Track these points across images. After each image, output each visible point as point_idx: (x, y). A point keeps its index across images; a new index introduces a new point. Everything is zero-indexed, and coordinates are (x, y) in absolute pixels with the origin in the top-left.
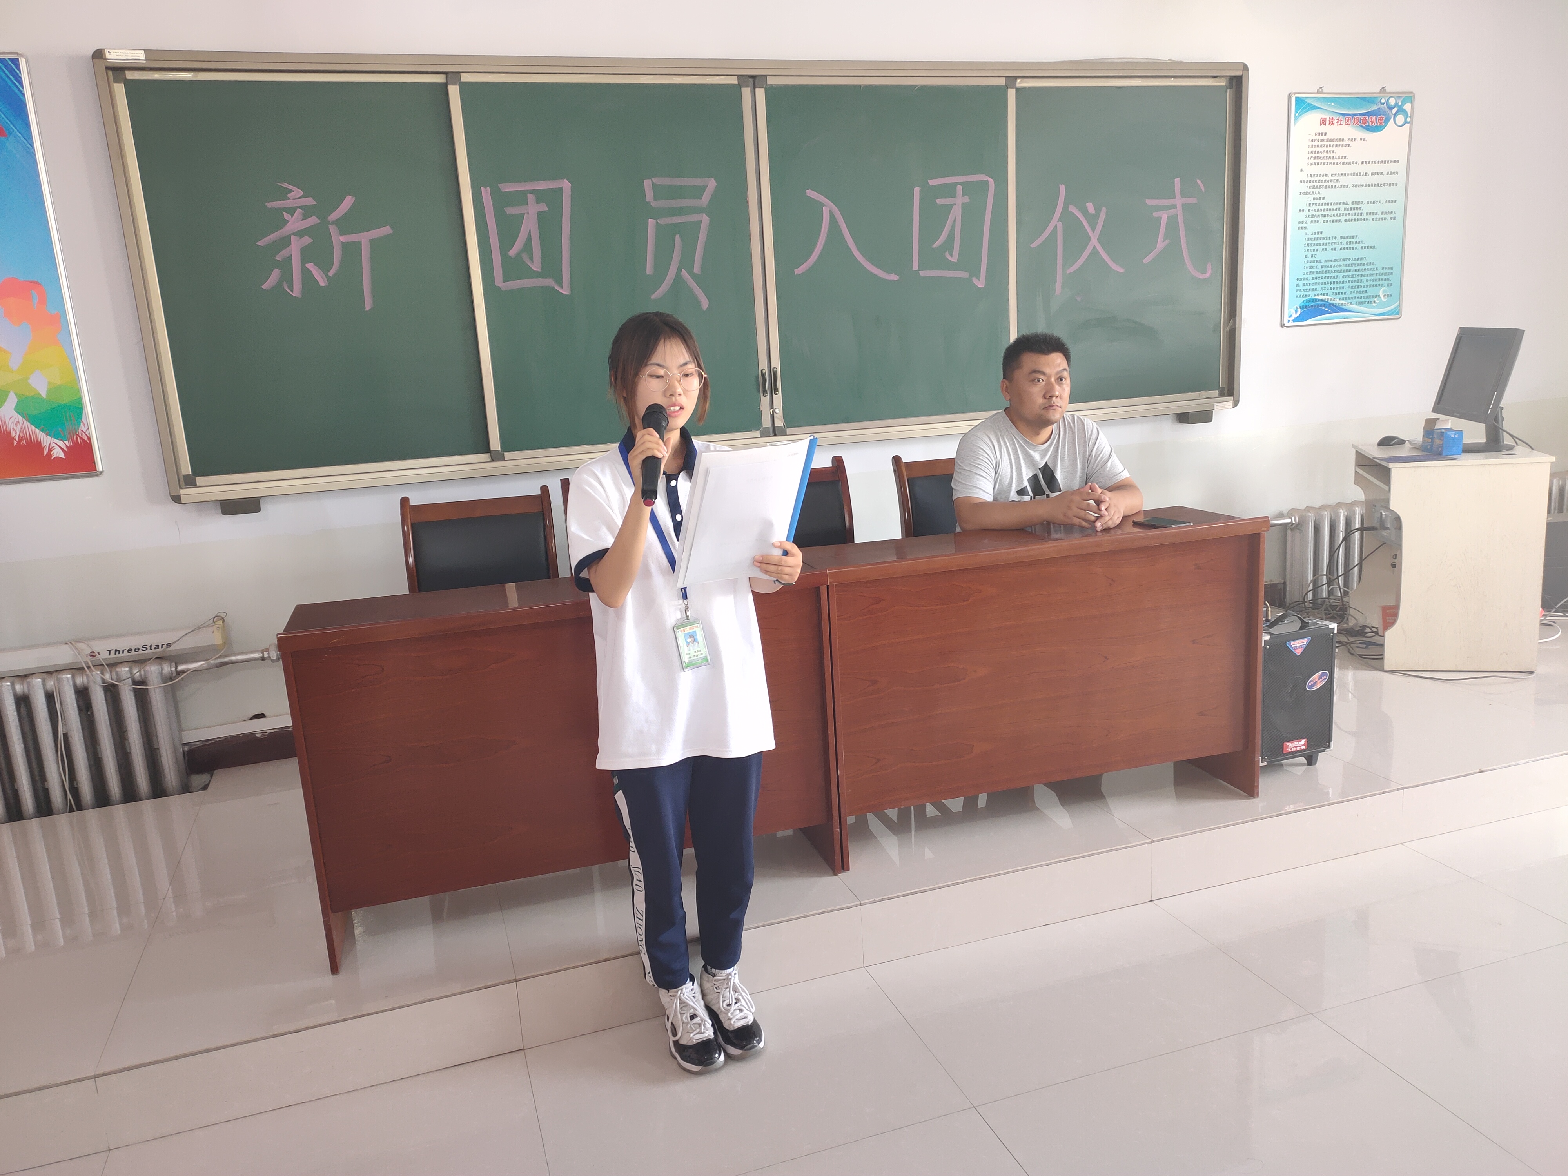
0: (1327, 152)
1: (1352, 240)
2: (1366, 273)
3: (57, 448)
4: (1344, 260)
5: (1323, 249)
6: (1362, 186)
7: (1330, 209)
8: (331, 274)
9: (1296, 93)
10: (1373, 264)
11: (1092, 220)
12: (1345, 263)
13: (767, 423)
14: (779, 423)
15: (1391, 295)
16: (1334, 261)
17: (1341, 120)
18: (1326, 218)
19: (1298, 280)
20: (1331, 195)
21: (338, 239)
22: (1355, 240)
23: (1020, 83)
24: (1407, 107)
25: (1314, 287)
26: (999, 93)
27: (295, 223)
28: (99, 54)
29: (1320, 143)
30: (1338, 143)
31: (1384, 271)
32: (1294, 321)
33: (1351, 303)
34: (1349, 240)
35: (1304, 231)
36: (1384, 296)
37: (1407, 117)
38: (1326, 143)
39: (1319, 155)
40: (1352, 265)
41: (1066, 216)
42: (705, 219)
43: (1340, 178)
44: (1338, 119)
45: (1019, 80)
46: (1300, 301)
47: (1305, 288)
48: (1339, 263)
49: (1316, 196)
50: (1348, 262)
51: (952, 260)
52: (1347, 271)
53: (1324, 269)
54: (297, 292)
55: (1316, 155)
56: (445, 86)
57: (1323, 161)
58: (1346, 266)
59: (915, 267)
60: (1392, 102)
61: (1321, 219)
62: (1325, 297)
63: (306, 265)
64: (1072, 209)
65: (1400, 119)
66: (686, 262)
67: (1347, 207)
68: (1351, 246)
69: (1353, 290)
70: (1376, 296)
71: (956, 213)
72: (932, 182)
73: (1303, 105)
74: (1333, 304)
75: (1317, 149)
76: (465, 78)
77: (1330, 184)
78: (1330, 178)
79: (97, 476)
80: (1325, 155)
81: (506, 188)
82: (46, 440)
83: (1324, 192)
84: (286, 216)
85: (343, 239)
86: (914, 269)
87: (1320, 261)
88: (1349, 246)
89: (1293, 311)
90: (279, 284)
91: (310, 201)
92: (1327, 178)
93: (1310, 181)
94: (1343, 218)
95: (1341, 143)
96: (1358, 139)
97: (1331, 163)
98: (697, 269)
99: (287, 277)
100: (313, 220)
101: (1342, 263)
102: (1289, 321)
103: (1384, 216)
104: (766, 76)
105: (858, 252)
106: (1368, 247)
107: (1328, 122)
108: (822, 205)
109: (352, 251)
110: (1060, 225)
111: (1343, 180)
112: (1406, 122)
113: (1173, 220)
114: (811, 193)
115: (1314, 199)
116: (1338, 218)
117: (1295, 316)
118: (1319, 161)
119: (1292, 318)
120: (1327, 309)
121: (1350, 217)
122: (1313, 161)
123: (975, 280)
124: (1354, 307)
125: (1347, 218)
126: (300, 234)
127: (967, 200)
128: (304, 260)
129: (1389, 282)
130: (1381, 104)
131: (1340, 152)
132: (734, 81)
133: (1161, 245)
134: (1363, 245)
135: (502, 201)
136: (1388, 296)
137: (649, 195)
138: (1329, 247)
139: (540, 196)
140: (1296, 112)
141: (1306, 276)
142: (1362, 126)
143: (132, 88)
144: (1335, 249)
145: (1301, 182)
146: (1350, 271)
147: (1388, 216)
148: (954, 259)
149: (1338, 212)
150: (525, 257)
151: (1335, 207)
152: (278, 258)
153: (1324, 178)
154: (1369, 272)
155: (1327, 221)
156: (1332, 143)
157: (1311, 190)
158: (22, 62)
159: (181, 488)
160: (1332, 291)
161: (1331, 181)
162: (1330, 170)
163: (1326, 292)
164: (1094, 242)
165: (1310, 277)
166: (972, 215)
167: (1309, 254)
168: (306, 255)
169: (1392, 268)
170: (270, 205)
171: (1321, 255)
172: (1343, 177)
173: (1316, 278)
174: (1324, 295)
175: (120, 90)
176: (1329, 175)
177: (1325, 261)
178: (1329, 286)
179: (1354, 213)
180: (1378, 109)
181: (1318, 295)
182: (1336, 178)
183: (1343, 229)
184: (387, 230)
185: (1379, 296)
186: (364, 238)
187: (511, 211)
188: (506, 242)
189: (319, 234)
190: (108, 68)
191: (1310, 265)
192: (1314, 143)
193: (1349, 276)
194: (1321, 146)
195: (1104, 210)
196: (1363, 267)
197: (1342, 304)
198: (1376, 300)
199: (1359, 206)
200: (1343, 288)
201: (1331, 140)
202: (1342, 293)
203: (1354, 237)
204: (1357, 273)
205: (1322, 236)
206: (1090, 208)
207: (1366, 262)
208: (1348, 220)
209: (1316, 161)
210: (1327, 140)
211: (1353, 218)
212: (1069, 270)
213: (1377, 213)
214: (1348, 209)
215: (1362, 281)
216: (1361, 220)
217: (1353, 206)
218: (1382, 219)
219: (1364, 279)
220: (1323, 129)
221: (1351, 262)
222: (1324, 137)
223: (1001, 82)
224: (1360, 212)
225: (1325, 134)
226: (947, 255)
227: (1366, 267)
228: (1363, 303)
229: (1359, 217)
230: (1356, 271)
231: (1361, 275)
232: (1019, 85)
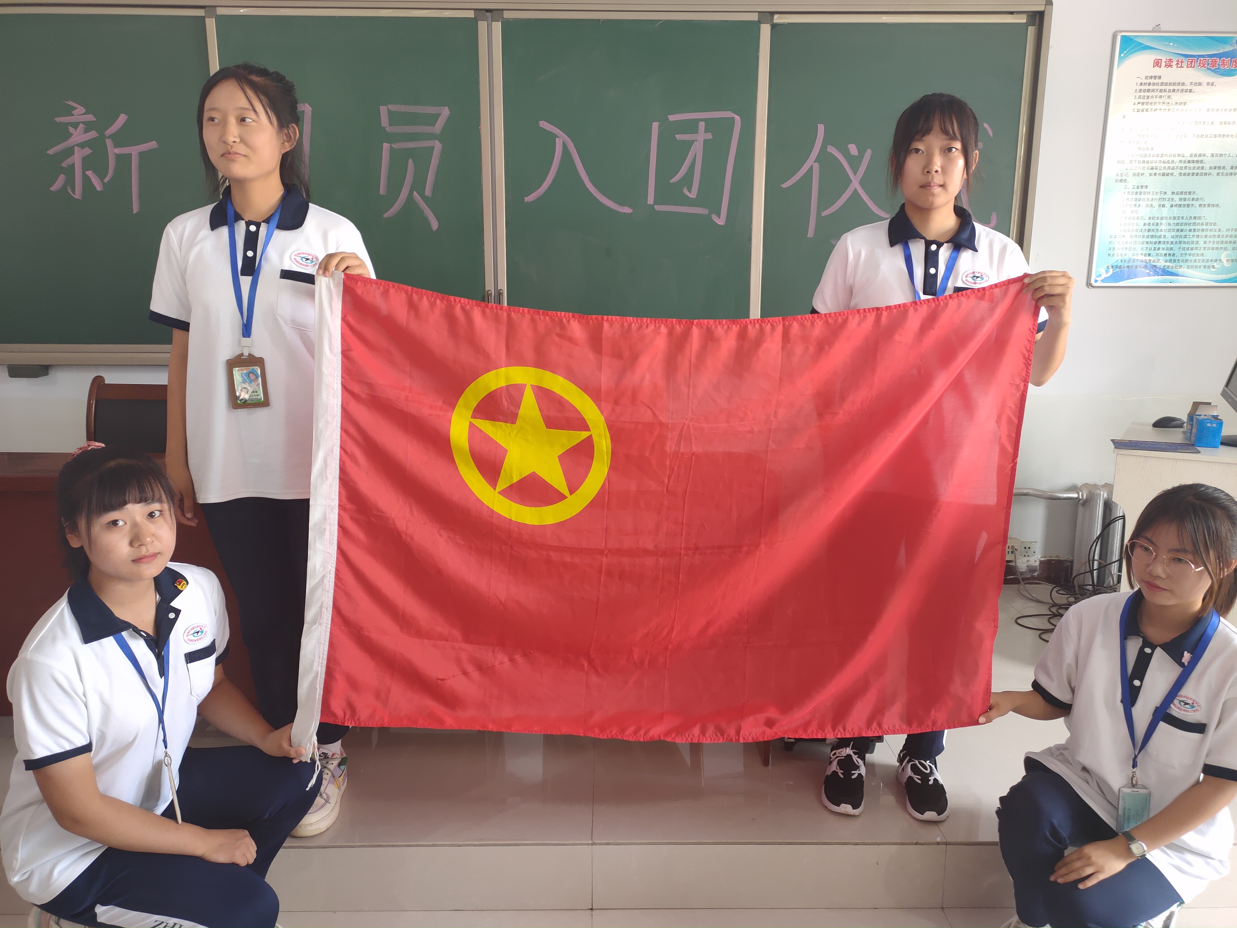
0: (1161, 97)
1: (1187, 196)
2: (1204, 234)
4: (1175, 218)
5: (1147, 206)
6: (1207, 136)
7: (1160, 162)
8: (106, 180)
9: (1121, 31)
10: (1215, 224)
11: (855, 163)
12: (1176, 221)
15: (1235, 260)
16: (1162, 218)
17: (1182, 62)
18: (1154, 171)
19: (1111, 237)
21: (113, 151)
22: (1191, 196)
23: (777, 18)
25: (1133, 246)
26: (752, 29)
27: (78, 136)
29: (1151, 87)
30: (1176, 88)
31: (1230, 233)
32: (1103, 281)
33: (1181, 266)
34: (1183, 196)
35: (1123, 184)
36: (1228, 261)
38: (1160, 88)
39: (1150, 101)
40: (1186, 224)
41: (824, 158)
42: (438, 146)
44: (1178, 61)
45: (774, 16)
47: (1120, 246)
48: (1168, 221)
50: (1180, 221)
51: (691, 196)
52: (1177, 230)
53: (1147, 227)
54: (78, 195)
55: (1145, 101)
56: (203, 18)
57: (1154, 107)
58: (1178, 224)
59: (651, 200)
61: (1147, 172)
62: (1147, 258)
63: (86, 172)
64: (831, 149)
66: (419, 185)
67: (1183, 159)
68: (1187, 203)
69: (1183, 252)
70: (1216, 261)
71: (697, 149)
72: (672, 118)
73: (1131, 45)
74: (1156, 266)
75: (1147, 94)
76: (221, 11)
77: (1162, 133)
80: (1158, 100)
84: (71, 129)
85: (117, 151)
86: (649, 203)
87: (1142, 218)
88: (1182, 203)
89: (1102, 270)
90: (64, 187)
91: (91, 118)
94: (1176, 172)
95: (1181, 87)
96: (1204, 84)
97: (1164, 110)
98: (428, 192)
99: (70, 181)
100: (93, 134)
101: (1172, 221)
102: (1096, 281)
103: (1233, 171)
104: (503, 10)
105: (591, 184)
106: (1209, 205)
107: (1163, 64)
108: (555, 136)
109: (124, 161)
110: (816, 166)
114: (544, 125)
116: (1170, 171)
117: (1104, 275)
118: (1149, 107)
119: (1102, 278)
121: (1187, 171)
122: (1140, 107)
123: (714, 218)
124: (1184, 270)
125: (1183, 171)
126: (82, 145)
127: (709, 136)
128: (85, 168)
129: (1235, 246)
132: (471, 14)
134: (1203, 203)
136: (1232, 261)
137: (385, 121)
138: (1156, 203)
140: (1120, 53)
141: (1122, 233)
142: (1210, 69)
144: (1164, 206)
146: (1182, 230)
148: (693, 195)
149: (1171, 165)
152: (64, 165)
154: (1209, 233)
155: (1155, 174)
156: (1168, 88)
160: (1157, 252)
163: (1148, 252)
164: (855, 184)
165: (1128, 235)
166: (715, 152)
168: (87, 163)
170: (58, 120)
171: (1144, 211)
173: (1136, 236)
174: (1145, 255)
178: (1153, 246)
179: (1193, 166)
180: (1232, 51)
181: (1137, 255)
183: (1177, 183)
184: (153, 145)
185: (1220, 260)
186: (134, 151)
189: (97, 146)
191: (1128, 221)
192: (1143, 87)
193: (1181, 236)
194: (1153, 91)
195: (869, 153)
196: (1201, 227)
197: (1168, 267)
198: (1215, 264)
199: (1200, 159)
200: (1171, 249)
201: (1166, 84)
202: (1170, 254)
203: (1190, 193)
204: (1192, 233)
205: (1147, 190)
206: (853, 149)
207: (1205, 222)
208: (1185, 174)
209: (1145, 107)
210: (1162, 84)
211: (1191, 171)
212: (825, 213)
213: (1224, 168)
214: (1185, 162)
215: (1197, 242)
216: (1201, 174)
217: (1191, 159)
218: (1231, 174)
219: (1201, 241)
220: (1157, 71)
221: (1184, 221)
222: (1157, 81)
223: (755, 17)
224: (1201, 165)
225: (1160, 77)
226: (686, 191)
227: (1204, 227)
228: (1196, 267)
229: (1199, 171)
230: (1190, 230)
231: (1198, 236)
232: (775, 21)
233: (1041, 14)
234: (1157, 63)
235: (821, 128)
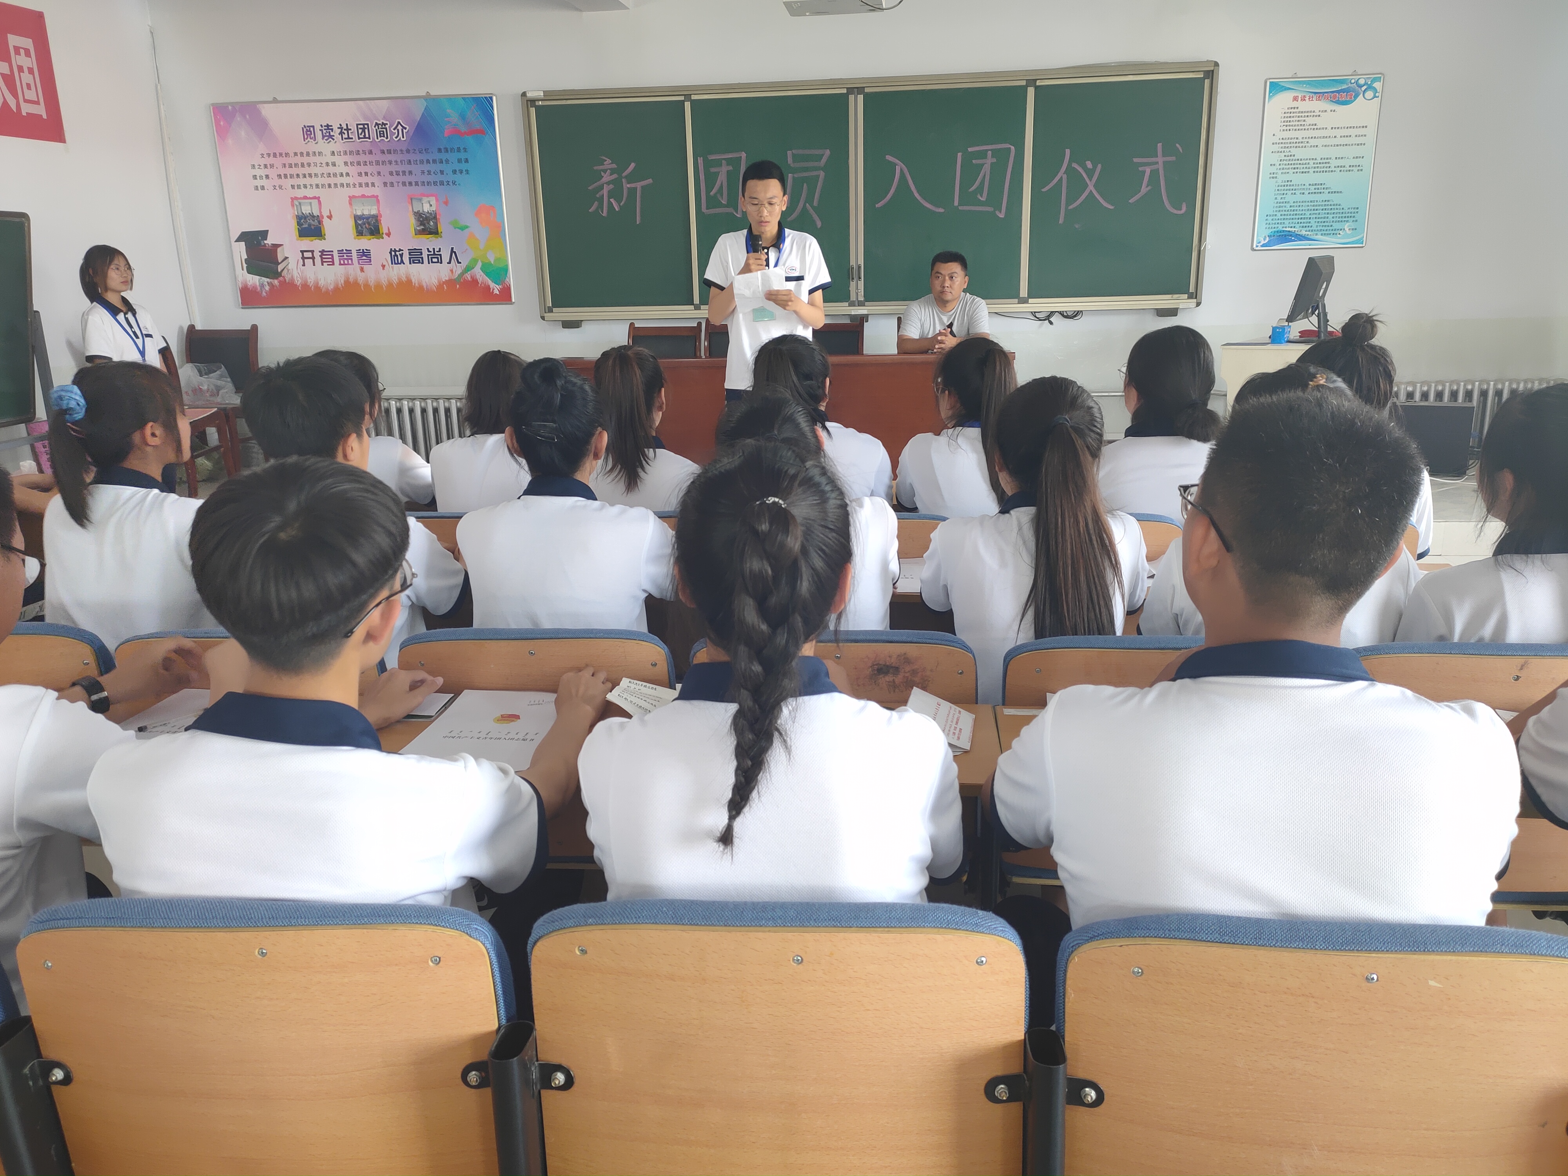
0: (1299, 121)
1: (1319, 187)
2: (1333, 211)
3: (496, 289)
4: (1311, 202)
5: (1292, 194)
6: (1331, 146)
7: (1300, 164)
8: (621, 204)
9: (1270, 79)
10: (1339, 205)
11: (1090, 173)
12: (1312, 204)
13: (853, 297)
14: (861, 298)
15: (1356, 229)
16: (1303, 202)
17: (1312, 97)
18: (1296, 170)
19: (1267, 216)
20: (1299, 153)
21: (626, 186)
22: (1323, 186)
23: (1039, 82)
24: (1377, 85)
25: (1283, 221)
26: (1022, 90)
27: (606, 178)
28: (524, 94)
29: (1292, 115)
30: (1309, 114)
31: (1350, 211)
32: (1262, 246)
33: (1317, 234)
34: (1317, 187)
35: (1275, 179)
36: (1349, 229)
37: (1377, 92)
38: (1298, 115)
39: (1291, 124)
40: (1319, 205)
41: (1070, 171)
42: (822, 174)
43: (1310, 140)
44: (1310, 96)
45: (1038, 81)
46: (1268, 232)
47: (1274, 222)
48: (1307, 204)
49: (1287, 154)
50: (1315, 203)
52: (1314, 210)
53: (1292, 209)
54: (605, 214)
55: (1288, 124)
56: (683, 102)
57: (1294, 128)
58: (1314, 206)
59: (956, 203)
60: (1362, 82)
61: (1291, 171)
62: (1293, 229)
63: (611, 200)
64: (1075, 165)
65: (1369, 94)
66: (810, 199)
67: (1316, 161)
68: (1319, 191)
69: (1319, 224)
70: (1341, 230)
71: (987, 168)
72: (970, 150)
73: (1276, 87)
74: (1299, 235)
75: (1289, 119)
76: (694, 97)
77: (1301, 145)
78: (1301, 140)
79: (511, 304)
80: (1297, 123)
81: (712, 157)
82: (492, 285)
83: (1294, 151)
84: (602, 174)
85: (628, 186)
86: (955, 205)
87: (1288, 202)
88: (1316, 191)
89: (1261, 239)
90: (597, 209)
91: (614, 166)
92: (1298, 141)
93: (1282, 143)
94: (1311, 170)
95: (1312, 114)
96: (1329, 111)
97: (1301, 129)
98: (815, 203)
99: (601, 206)
100: (615, 176)
101: (1310, 204)
102: (1257, 246)
103: (1351, 168)
104: (864, 87)
105: (918, 195)
106: (1335, 192)
107: (1300, 99)
108: (896, 165)
109: (632, 192)
110: (1065, 176)
111: (1313, 142)
112: (1375, 97)
113: (1155, 174)
114: (889, 158)
115: (1285, 156)
116: (1307, 170)
117: (1263, 242)
118: (1291, 128)
119: (1261, 244)
120: (1293, 238)
121: (1319, 170)
122: (1285, 128)
123: (997, 213)
124: (1319, 237)
125: (1316, 170)
126: (608, 183)
127: (994, 160)
128: (609, 198)
129: (1354, 219)
130: (1351, 84)
131: (1310, 120)
132: (845, 91)
133: (1144, 189)
134: (1331, 191)
135: (708, 164)
136: (1353, 229)
137: (790, 160)
138: (1298, 192)
139: (729, 161)
140: (1270, 92)
141: (1275, 213)
142: (1332, 101)
143: (538, 109)
144: (1303, 193)
145: (1273, 144)
146: (1317, 210)
147: (1356, 169)
148: (983, 199)
149: (1308, 166)
150: (719, 196)
151: (1304, 162)
152: (598, 196)
153: (1295, 140)
154: (1336, 211)
155: (1297, 172)
156: (1303, 115)
157: (1283, 150)
158: (494, 98)
159: (545, 312)
160: (1300, 225)
161: (1302, 142)
162: (1300, 134)
163: (1293, 225)
164: (1091, 187)
165: (1279, 214)
166: (998, 170)
167: (1279, 197)
168: (611, 195)
169: (1358, 208)
170: (595, 168)
171: (1290, 198)
172: (1313, 139)
173: (1285, 215)
174: (1291, 227)
175: (533, 110)
176: (1300, 138)
177: (1294, 202)
178: (1297, 221)
179: (1323, 166)
180: (1347, 88)
181: (1286, 227)
182: (1307, 140)
183: (1313, 178)
184: (650, 181)
185: (1344, 229)
186: (639, 185)
187: (713, 170)
188: (709, 187)
189: (617, 183)
190: (527, 101)
191: (1279, 205)
192: (1286, 115)
193: (1316, 214)
194: (1293, 117)
195: (1099, 166)
196: (1330, 207)
197: (1308, 235)
198: (1341, 232)
199: (1327, 161)
200: (1310, 222)
201: (1302, 112)
202: (1308, 226)
203: (1321, 184)
204: (1324, 211)
205: (1291, 183)
206: (1089, 165)
207: (1332, 203)
208: (1317, 172)
209: (1288, 128)
210: (1299, 112)
211: (1322, 170)
212: (1071, 207)
213: (1344, 166)
214: (1317, 163)
215: (1328, 218)
216: (1329, 171)
217: (1321, 161)
218: (1349, 171)
219: (1330, 216)
220: (1295, 104)
221: (1318, 204)
222: (1296, 110)
223: (1024, 83)
224: (1328, 165)
225: (1298, 108)
226: (979, 197)
227: (1333, 207)
228: (1328, 234)
229: (1327, 169)
230: (1322, 210)
231: (1328, 213)
232: (1037, 84)
233: (1213, 71)
234: (1295, 99)
235: (1068, 151)
